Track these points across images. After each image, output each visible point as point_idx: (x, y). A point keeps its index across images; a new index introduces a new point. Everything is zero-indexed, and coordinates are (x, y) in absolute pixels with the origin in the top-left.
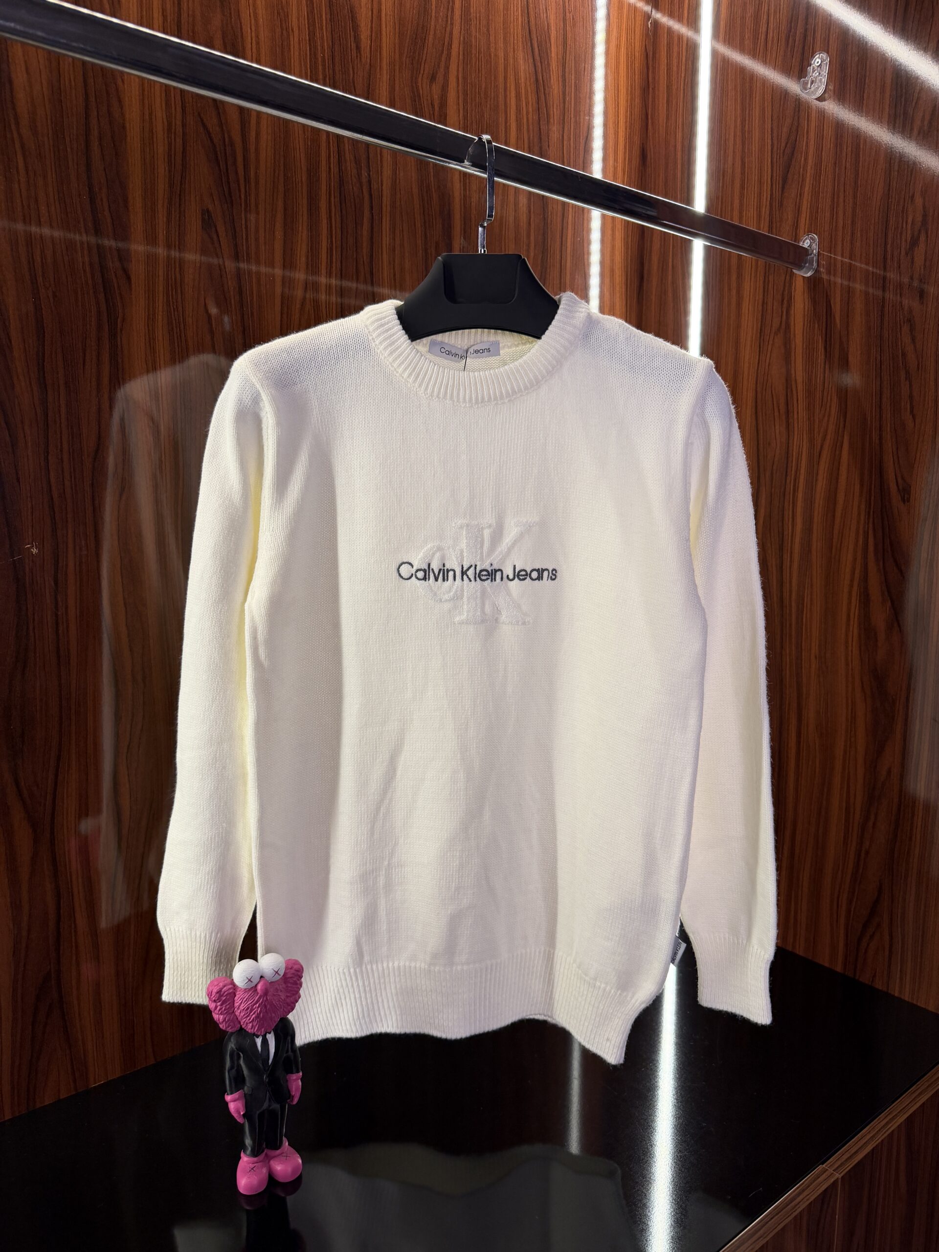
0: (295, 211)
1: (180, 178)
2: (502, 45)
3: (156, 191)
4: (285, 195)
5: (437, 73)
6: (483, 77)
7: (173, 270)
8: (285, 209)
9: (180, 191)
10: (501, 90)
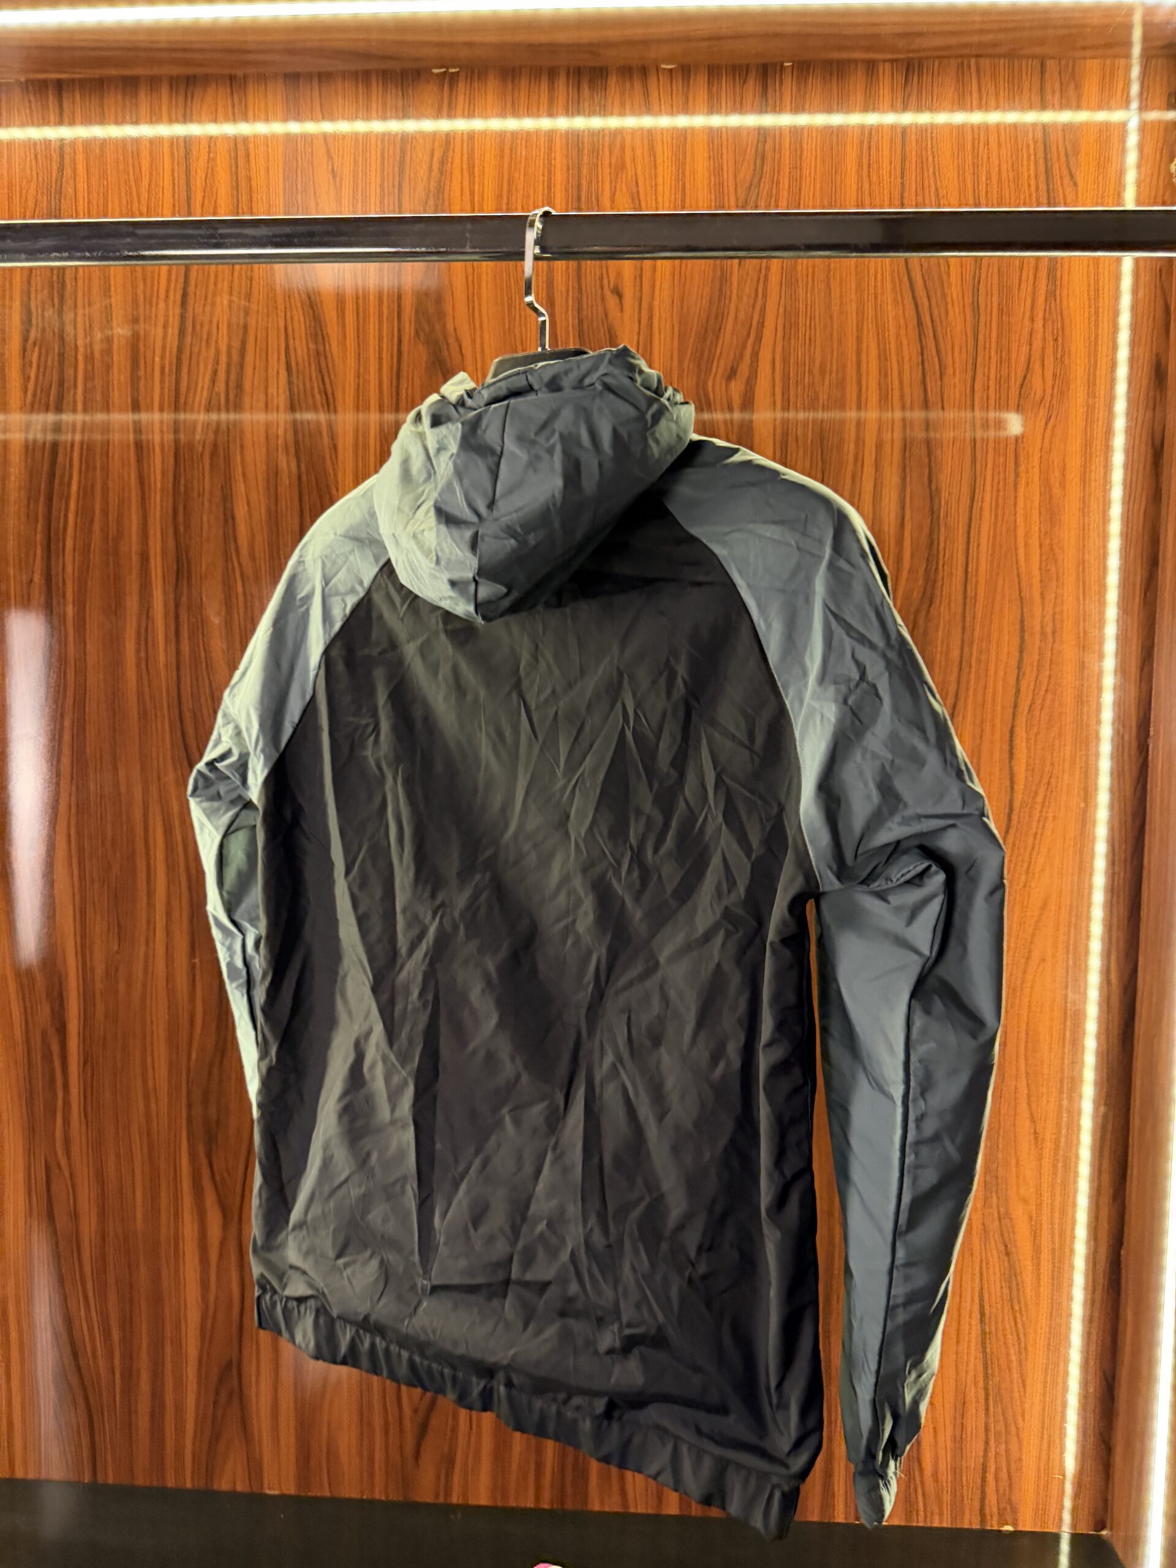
2: (853, 297)
5: (738, 365)
6: (818, 350)
10: (852, 356)
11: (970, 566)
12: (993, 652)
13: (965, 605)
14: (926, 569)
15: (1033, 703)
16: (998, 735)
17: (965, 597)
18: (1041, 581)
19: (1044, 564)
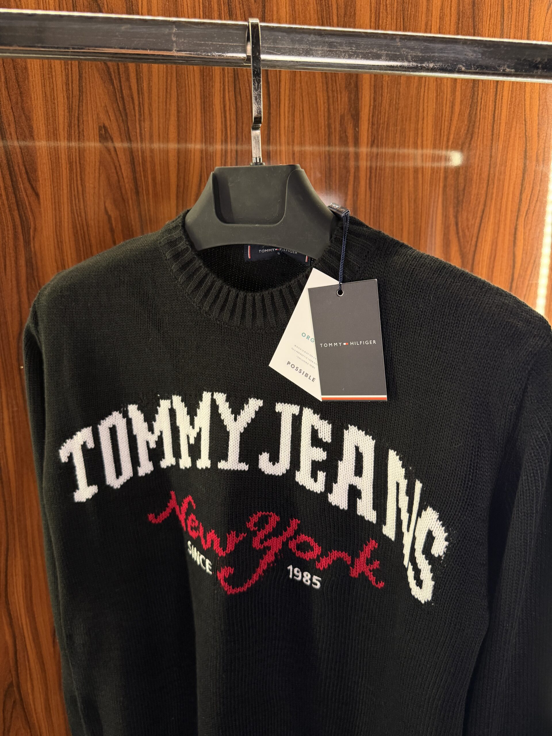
0: (188, 112)
1: (77, 102)
3: (57, 118)
4: (178, 99)
7: (75, 182)
8: (178, 112)
9: (78, 114)
11: (497, 112)
12: (508, 174)
13: (492, 140)
14: (469, 113)
15: (528, 209)
16: (508, 230)
17: (493, 135)
18: (539, 124)
19: (541, 112)
